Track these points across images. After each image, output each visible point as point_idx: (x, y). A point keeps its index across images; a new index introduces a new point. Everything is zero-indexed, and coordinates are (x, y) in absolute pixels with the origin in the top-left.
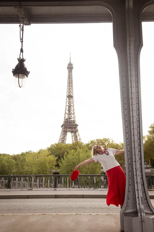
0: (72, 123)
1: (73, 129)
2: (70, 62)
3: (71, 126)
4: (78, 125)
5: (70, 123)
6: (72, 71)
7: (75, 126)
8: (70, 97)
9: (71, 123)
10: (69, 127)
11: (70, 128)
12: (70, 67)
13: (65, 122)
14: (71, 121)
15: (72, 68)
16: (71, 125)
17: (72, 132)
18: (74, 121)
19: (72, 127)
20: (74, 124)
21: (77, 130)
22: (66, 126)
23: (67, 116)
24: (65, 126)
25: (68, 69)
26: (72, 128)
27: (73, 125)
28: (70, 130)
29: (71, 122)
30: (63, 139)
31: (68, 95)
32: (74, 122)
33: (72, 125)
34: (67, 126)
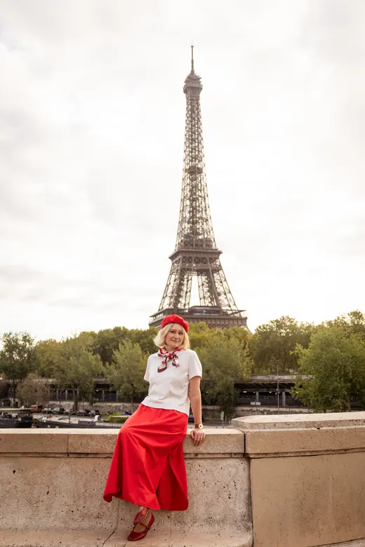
0: (204, 246)
1: (209, 264)
2: (193, 71)
3: (202, 256)
4: (220, 253)
5: (196, 245)
6: (199, 97)
7: (213, 256)
8: (194, 172)
9: (202, 245)
10: (197, 258)
11: (198, 261)
12: (193, 87)
13: (186, 245)
14: (201, 240)
15: (199, 89)
16: (200, 252)
17: (200, 272)
19: (205, 258)
20: (209, 251)
21: (220, 265)
22: (187, 255)
23: (187, 226)
24: (184, 255)
25: (185, 91)
26: (203, 261)
27: (208, 253)
28: (200, 266)
29: (200, 243)
31: (187, 167)
32: (208, 243)
33: (204, 253)
34: (191, 255)
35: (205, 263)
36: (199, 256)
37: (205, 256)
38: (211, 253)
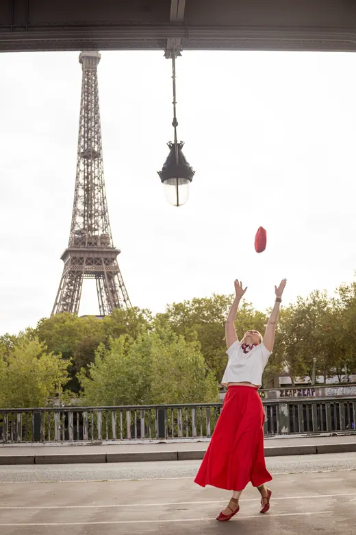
0: (99, 244)
1: (104, 265)
3: (96, 256)
4: (118, 252)
5: (90, 243)
6: (96, 68)
7: (109, 256)
8: (90, 155)
9: (96, 244)
10: (89, 259)
11: (91, 262)
12: (90, 57)
13: (76, 243)
14: (96, 237)
15: (96, 59)
16: (93, 252)
17: (98, 275)
18: (105, 239)
19: (98, 259)
20: (105, 250)
21: (117, 267)
22: (78, 256)
23: (80, 220)
24: (74, 255)
26: (96, 262)
27: (102, 252)
28: (93, 268)
29: (93, 241)
30: (69, 298)
31: (82, 151)
32: (104, 241)
33: (98, 252)
34: (82, 255)
35: (98, 264)
36: (91, 256)
37: (100, 256)
38: (107, 252)
